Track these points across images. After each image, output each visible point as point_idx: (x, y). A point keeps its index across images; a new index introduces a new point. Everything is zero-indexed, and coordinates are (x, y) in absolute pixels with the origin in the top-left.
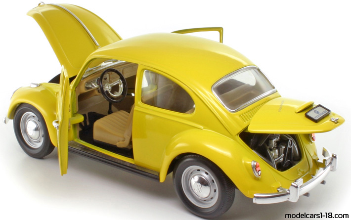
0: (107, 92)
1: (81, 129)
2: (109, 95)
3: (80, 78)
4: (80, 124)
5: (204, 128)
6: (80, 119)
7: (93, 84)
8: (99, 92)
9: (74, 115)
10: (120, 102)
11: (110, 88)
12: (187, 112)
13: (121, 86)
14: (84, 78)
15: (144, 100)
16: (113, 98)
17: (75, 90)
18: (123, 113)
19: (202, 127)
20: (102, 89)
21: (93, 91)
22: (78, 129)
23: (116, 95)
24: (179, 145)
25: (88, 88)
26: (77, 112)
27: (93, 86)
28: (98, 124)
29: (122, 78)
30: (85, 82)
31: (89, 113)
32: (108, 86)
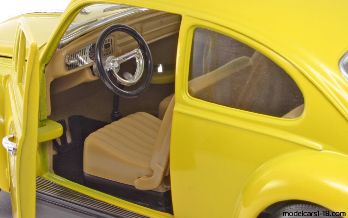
0: (111, 72)
1: (55, 153)
2: (115, 79)
3: (55, 45)
4: (54, 141)
5: (325, 149)
6: (56, 130)
7: (81, 58)
8: (94, 75)
9: (42, 123)
10: (137, 94)
11: (117, 65)
12: (287, 115)
13: (140, 62)
14: (63, 46)
15: (194, 90)
16: (122, 86)
17: (44, 71)
18: (144, 118)
19: (319, 146)
20: (101, 67)
21: (82, 72)
22: (51, 153)
23: (129, 80)
24: (269, 185)
25: (69, 67)
26: (49, 118)
27: (80, 61)
28: (92, 140)
29: (142, 47)
30: (64, 52)
31: (69, 119)
32: (113, 62)
